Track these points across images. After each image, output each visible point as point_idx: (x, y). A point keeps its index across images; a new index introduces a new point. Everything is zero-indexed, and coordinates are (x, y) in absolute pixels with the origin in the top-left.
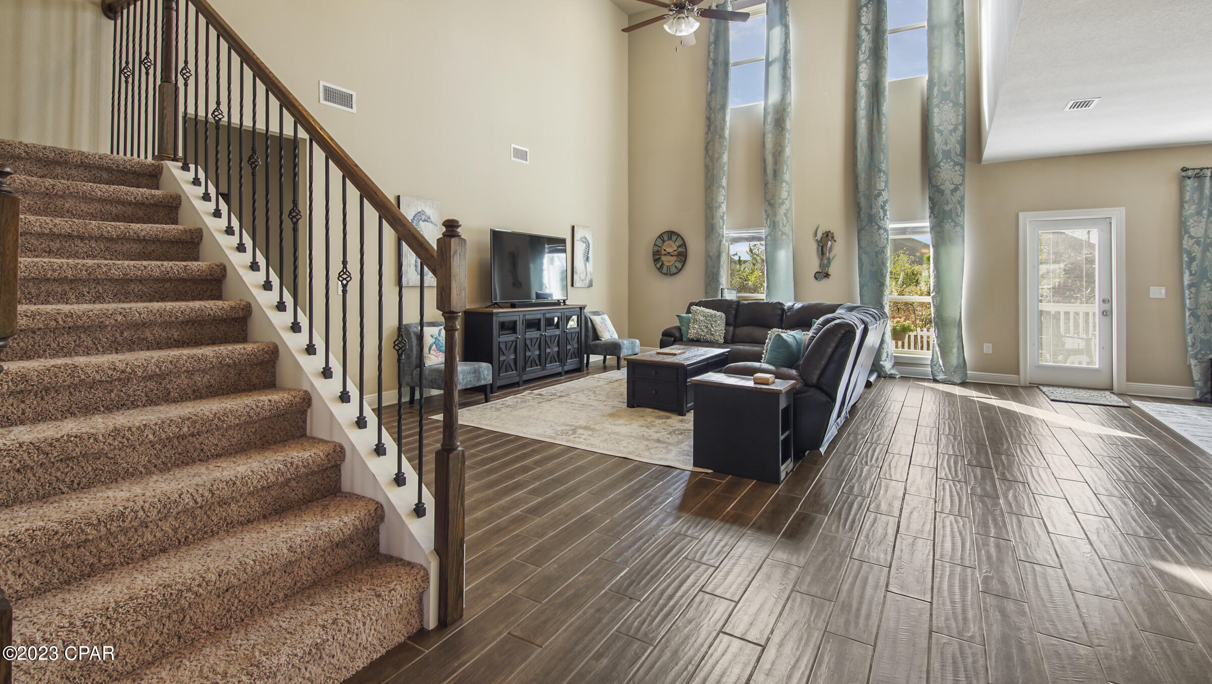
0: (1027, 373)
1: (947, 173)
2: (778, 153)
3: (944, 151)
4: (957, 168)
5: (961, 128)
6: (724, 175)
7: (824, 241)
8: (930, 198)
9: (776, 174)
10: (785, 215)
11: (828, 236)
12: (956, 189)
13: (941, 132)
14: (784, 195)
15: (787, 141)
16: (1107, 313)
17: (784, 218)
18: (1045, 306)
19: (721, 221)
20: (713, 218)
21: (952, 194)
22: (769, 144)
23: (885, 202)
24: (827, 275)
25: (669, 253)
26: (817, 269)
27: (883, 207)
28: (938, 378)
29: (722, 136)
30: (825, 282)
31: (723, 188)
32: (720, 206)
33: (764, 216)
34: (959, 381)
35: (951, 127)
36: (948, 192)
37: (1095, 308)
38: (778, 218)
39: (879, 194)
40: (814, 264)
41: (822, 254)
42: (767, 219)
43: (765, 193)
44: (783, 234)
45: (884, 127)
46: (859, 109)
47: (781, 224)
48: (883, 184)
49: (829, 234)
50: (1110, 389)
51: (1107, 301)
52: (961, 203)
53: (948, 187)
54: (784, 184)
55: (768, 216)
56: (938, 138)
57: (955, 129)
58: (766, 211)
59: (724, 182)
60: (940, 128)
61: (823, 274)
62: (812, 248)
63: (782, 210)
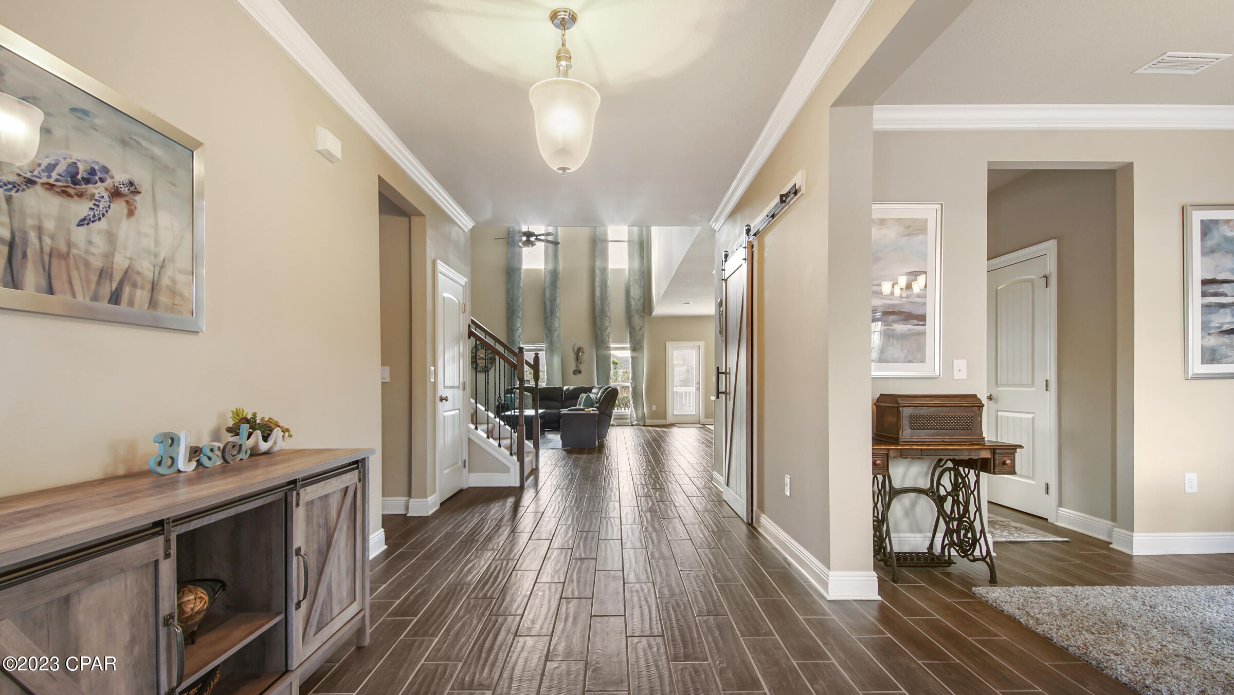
0: (670, 420)
1: (636, 319)
2: (553, 300)
3: (635, 310)
4: (642, 318)
5: (643, 298)
6: (520, 310)
7: (578, 352)
8: (630, 333)
9: (552, 312)
10: (558, 337)
11: (579, 349)
12: (641, 329)
13: (634, 299)
14: (557, 325)
15: (558, 294)
16: (698, 389)
17: (557, 339)
18: (675, 389)
19: (519, 339)
20: (514, 337)
21: (639, 331)
22: (548, 294)
23: (609, 333)
24: (580, 372)
25: (482, 358)
26: (574, 369)
27: (608, 336)
28: (634, 424)
29: (519, 286)
30: (579, 376)
31: (520, 317)
32: (518, 329)
33: (545, 337)
34: (642, 425)
35: (638, 297)
36: (637, 330)
37: (694, 389)
38: (554, 338)
39: (606, 329)
40: (572, 366)
41: (577, 360)
42: (547, 339)
43: (546, 324)
44: (557, 348)
45: (608, 293)
46: (596, 282)
47: (555, 343)
48: (608, 323)
49: (581, 349)
50: (700, 423)
51: (698, 383)
52: (643, 336)
53: (638, 328)
54: (557, 319)
55: (547, 337)
56: (632, 302)
57: (640, 299)
58: (546, 334)
59: (520, 314)
60: (634, 297)
61: (577, 372)
62: (572, 356)
63: (556, 334)
